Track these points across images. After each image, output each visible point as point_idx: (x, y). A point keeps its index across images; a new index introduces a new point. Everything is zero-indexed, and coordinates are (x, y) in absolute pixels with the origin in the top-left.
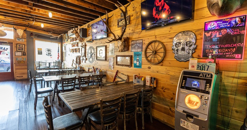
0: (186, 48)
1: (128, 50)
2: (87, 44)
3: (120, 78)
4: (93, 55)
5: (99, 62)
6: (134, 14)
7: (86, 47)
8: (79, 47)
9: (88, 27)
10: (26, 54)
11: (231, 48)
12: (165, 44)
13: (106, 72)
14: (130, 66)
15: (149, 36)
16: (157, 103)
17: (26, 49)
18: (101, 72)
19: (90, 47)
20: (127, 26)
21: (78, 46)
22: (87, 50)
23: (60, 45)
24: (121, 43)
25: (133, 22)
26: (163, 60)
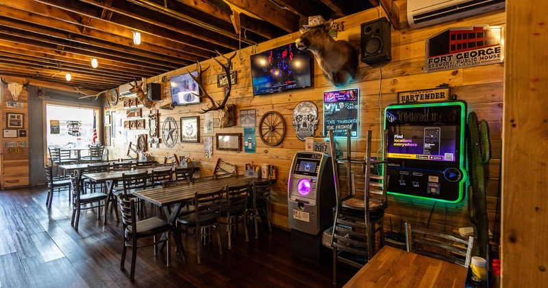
0: (308, 122)
1: (235, 124)
2: (161, 111)
3: (224, 171)
4: (174, 134)
5: (185, 145)
6: (242, 70)
7: (158, 119)
8: (143, 118)
9: (163, 81)
10: (27, 134)
11: (348, 124)
12: (285, 116)
13: (199, 163)
14: (240, 149)
15: (263, 104)
16: (278, 202)
17: (26, 124)
18: (190, 163)
19: (168, 118)
20: (233, 87)
21: (141, 116)
22: (161, 125)
23: (97, 112)
24: (223, 113)
25: (242, 82)
26: (283, 140)
